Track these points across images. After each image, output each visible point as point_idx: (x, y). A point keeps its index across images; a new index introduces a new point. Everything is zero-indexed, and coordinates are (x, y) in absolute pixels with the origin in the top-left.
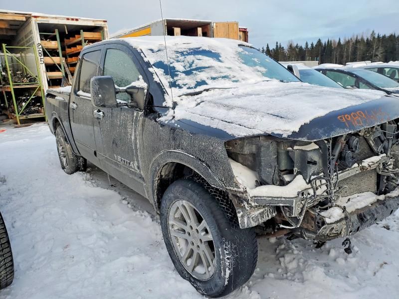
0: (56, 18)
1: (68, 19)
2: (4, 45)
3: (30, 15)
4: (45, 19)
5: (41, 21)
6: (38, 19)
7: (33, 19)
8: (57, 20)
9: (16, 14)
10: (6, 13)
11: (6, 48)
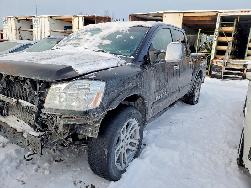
0: (233, 12)
1: (242, 12)
2: (199, 30)
3: (218, 11)
4: (226, 13)
5: (223, 15)
6: (222, 14)
7: (219, 14)
8: (234, 13)
9: (211, 12)
10: (206, 12)
11: (200, 32)
